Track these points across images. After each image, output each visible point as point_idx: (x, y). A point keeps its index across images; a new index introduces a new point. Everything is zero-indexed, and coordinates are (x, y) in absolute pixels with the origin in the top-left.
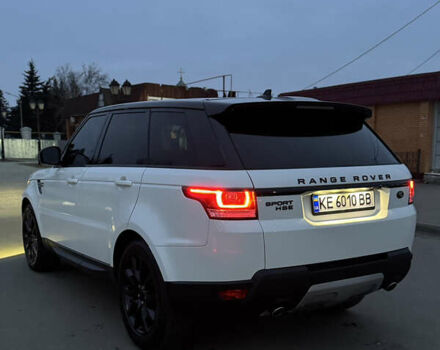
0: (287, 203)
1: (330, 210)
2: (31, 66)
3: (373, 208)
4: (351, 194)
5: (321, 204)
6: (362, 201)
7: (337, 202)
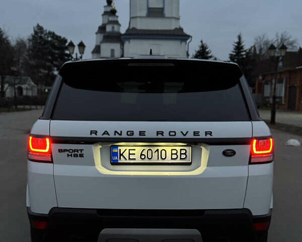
0: (77, 151)
1: (132, 161)
2: (239, 38)
3: (189, 164)
4: (160, 149)
5: (121, 155)
6: (174, 156)
7: (141, 155)
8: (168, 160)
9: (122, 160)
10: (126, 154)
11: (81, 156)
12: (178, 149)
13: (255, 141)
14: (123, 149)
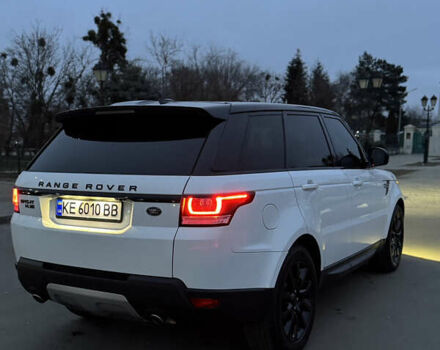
1: (72, 215)
3: (120, 221)
4: (95, 203)
5: (64, 208)
6: (107, 212)
7: (80, 209)
8: (101, 216)
9: (65, 214)
10: (68, 208)
11: (32, 207)
12: (110, 204)
13: (191, 200)
14: (65, 201)
